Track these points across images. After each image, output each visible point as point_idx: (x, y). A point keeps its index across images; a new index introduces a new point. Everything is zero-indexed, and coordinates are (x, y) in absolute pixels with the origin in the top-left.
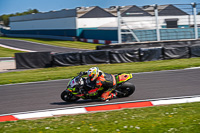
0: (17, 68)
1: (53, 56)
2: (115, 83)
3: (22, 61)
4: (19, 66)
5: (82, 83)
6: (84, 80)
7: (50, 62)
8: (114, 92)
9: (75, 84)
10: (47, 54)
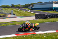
0: (36, 19)
1: (46, 15)
2: (34, 26)
3: (37, 17)
4: (36, 18)
5: (24, 26)
6: (25, 25)
7: (45, 17)
8: (33, 29)
9: (22, 26)
10: (44, 15)
